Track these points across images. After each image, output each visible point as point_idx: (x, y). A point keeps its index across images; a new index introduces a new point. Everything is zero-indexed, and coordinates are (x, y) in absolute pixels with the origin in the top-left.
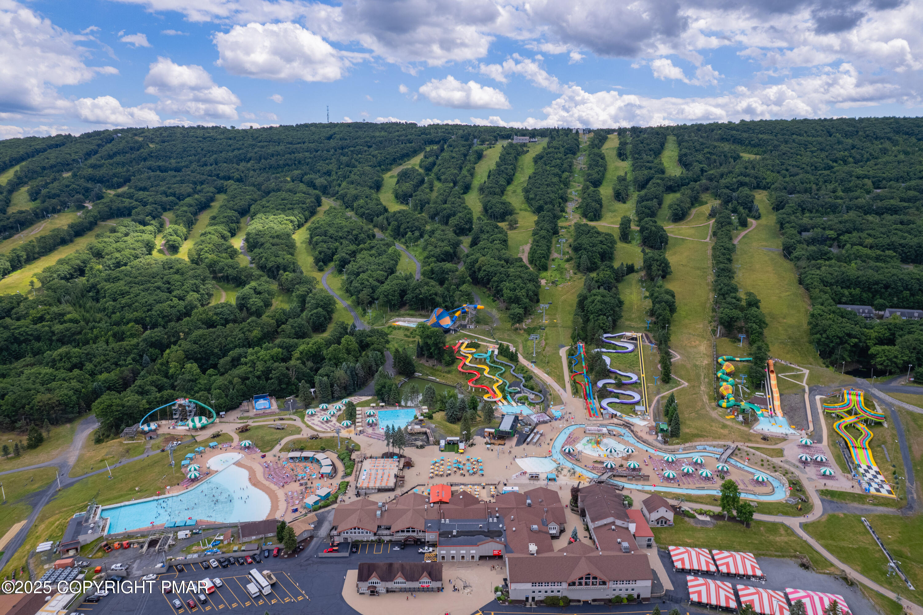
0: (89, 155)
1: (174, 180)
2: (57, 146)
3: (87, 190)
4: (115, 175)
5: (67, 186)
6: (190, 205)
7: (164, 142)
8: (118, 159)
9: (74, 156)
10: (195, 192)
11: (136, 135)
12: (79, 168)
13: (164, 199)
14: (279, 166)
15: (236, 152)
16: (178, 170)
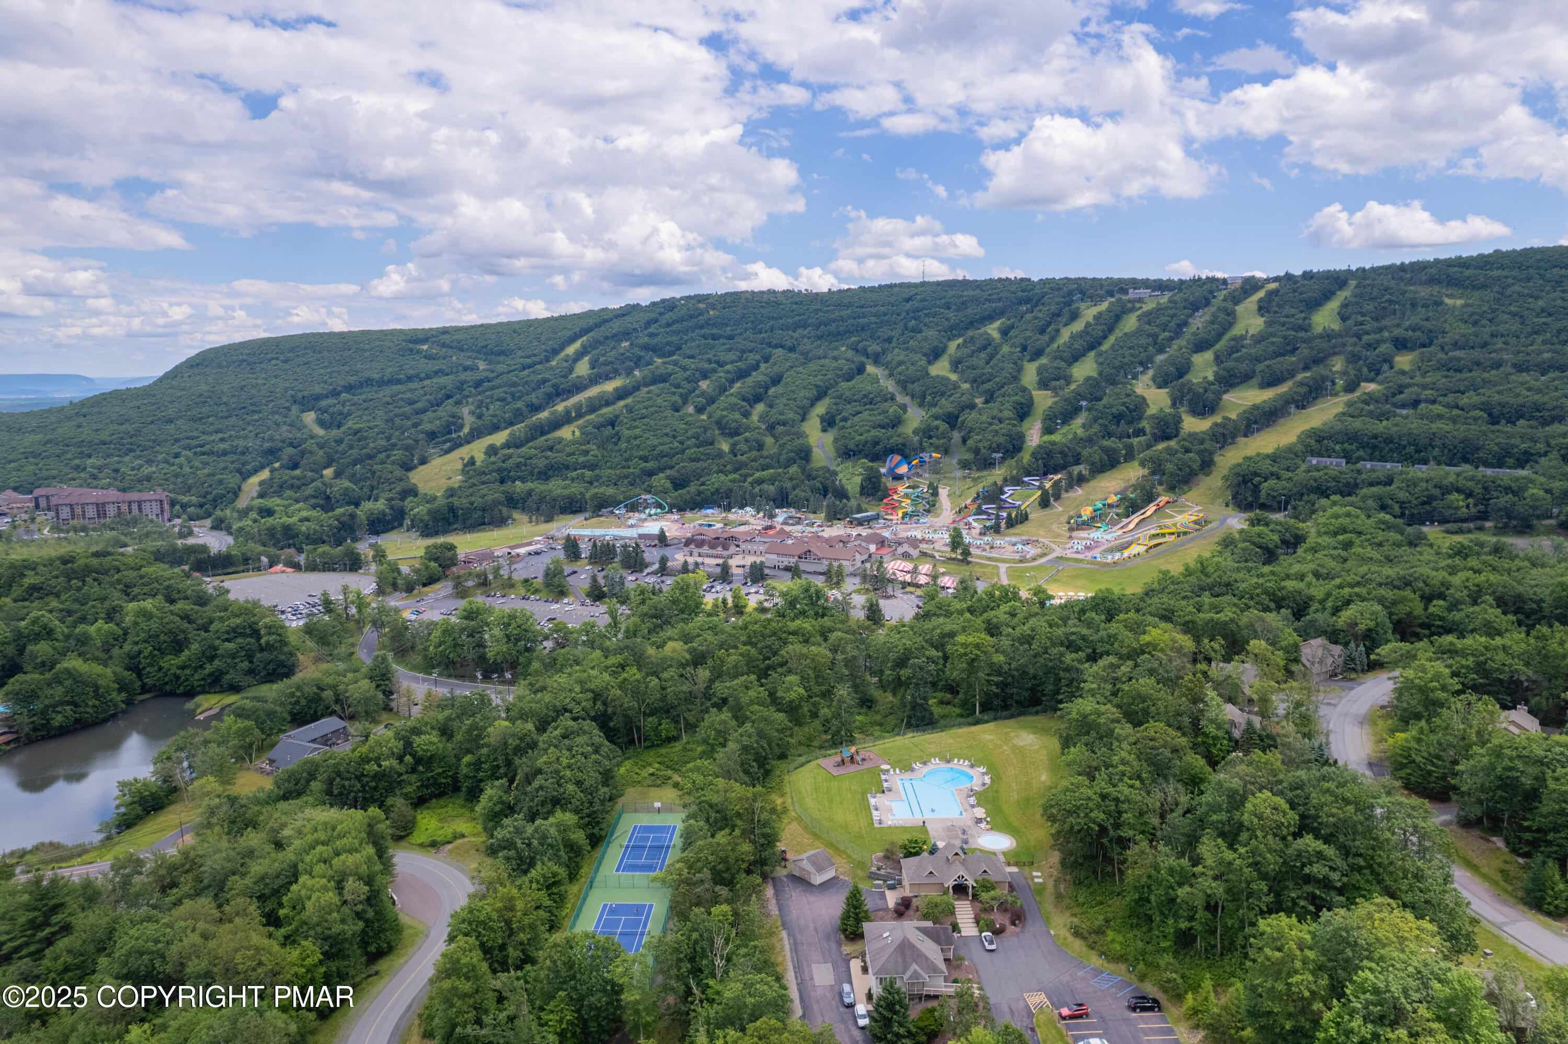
0: (649, 323)
1: (723, 348)
2: (623, 315)
3: (639, 358)
4: (668, 344)
5: (623, 354)
6: (728, 372)
7: (724, 308)
8: (675, 327)
9: (635, 325)
10: (740, 359)
11: (699, 302)
12: (637, 338)
13: (706, 366)
14: (839, 333)
15: (797, 318)
16: (731, 338)
